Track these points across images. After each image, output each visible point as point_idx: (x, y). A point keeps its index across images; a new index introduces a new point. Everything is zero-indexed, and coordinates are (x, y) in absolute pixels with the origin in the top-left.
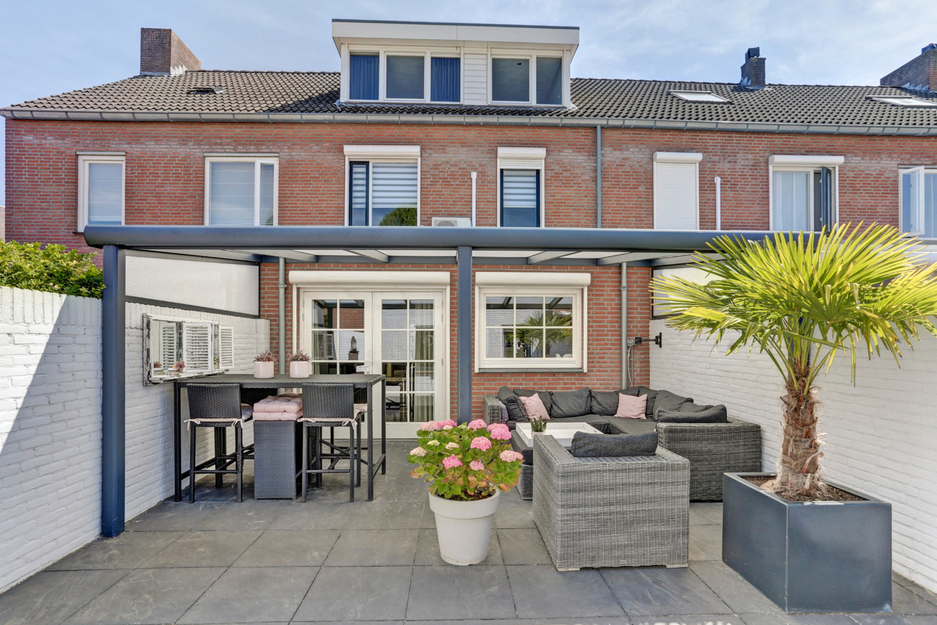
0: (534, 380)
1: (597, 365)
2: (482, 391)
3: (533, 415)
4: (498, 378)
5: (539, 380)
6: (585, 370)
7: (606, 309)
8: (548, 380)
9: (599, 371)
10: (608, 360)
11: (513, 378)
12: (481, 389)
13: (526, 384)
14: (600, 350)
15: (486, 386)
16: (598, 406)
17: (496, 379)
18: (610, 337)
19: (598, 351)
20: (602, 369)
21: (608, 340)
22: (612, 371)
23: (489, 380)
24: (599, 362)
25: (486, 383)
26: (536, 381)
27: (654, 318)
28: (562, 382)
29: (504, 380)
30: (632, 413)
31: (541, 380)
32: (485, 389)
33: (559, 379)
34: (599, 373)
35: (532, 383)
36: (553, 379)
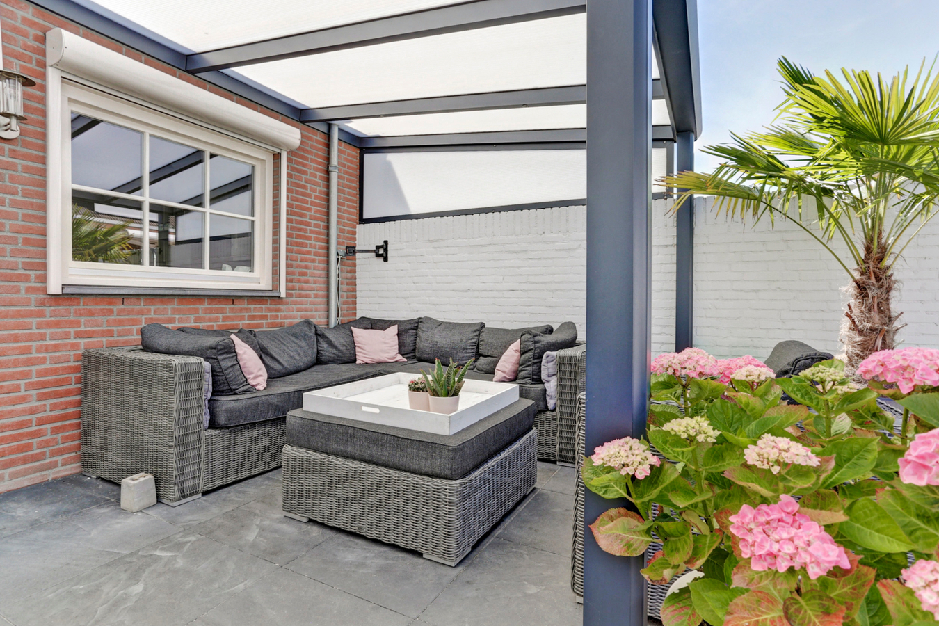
0: (196, 311)
1: (297, 285)
2: (73, 341)
3: (256, 377)
4: (115, 308)
5: (206, 311)
6: (283, 294)
7: (309, 196)
8: (222, 311)
9: (300, 296)
10: (311, 279)
11: (152, 308)
12: (67, 336)
13: (180, 321)
14: (301, 261)
15: (82, 328)
16: (330, 350)
17: (111, 312)
18: (313, 243)
19: (299, 263)
20: (303, 292)
21: (311, 246)
22: (316, 296)
23: (91, 314)
24: (299, 281)
25: (83, 319)
26: (201, 314)
27: (362, 221)
28: (246, 315)
29: (130, 312)
30: (386, 355)
31: (211, 311)
32: (78, 335)
33: (241, 310)
34: (299, 299)
35: (192, 317)
36: (232, 310)
